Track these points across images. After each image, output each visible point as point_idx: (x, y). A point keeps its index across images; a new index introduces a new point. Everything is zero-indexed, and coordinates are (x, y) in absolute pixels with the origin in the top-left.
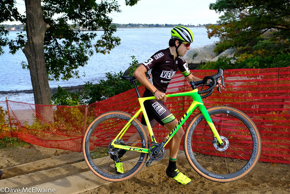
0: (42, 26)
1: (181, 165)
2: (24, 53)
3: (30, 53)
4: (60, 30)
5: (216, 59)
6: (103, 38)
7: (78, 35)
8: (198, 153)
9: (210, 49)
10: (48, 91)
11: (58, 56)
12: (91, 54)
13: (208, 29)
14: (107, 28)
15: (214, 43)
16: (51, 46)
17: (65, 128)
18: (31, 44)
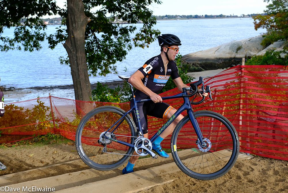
0: (83, 20)
1: (238, 168)
2: (65, 48)
3: (71, 48)
4: (100, 23)
5: (263, 53)
6: (142, 31)
7: (117, 28)
8: (255, 155)
9: (255, 41)
10: (88, 87)
11: (96, 51)
12: (129, 48)
13: (255, 20)
14: (147, 21)
15: (260, 35)
16: (89, 40)
17: (107, 126)
18: (72, 39)
